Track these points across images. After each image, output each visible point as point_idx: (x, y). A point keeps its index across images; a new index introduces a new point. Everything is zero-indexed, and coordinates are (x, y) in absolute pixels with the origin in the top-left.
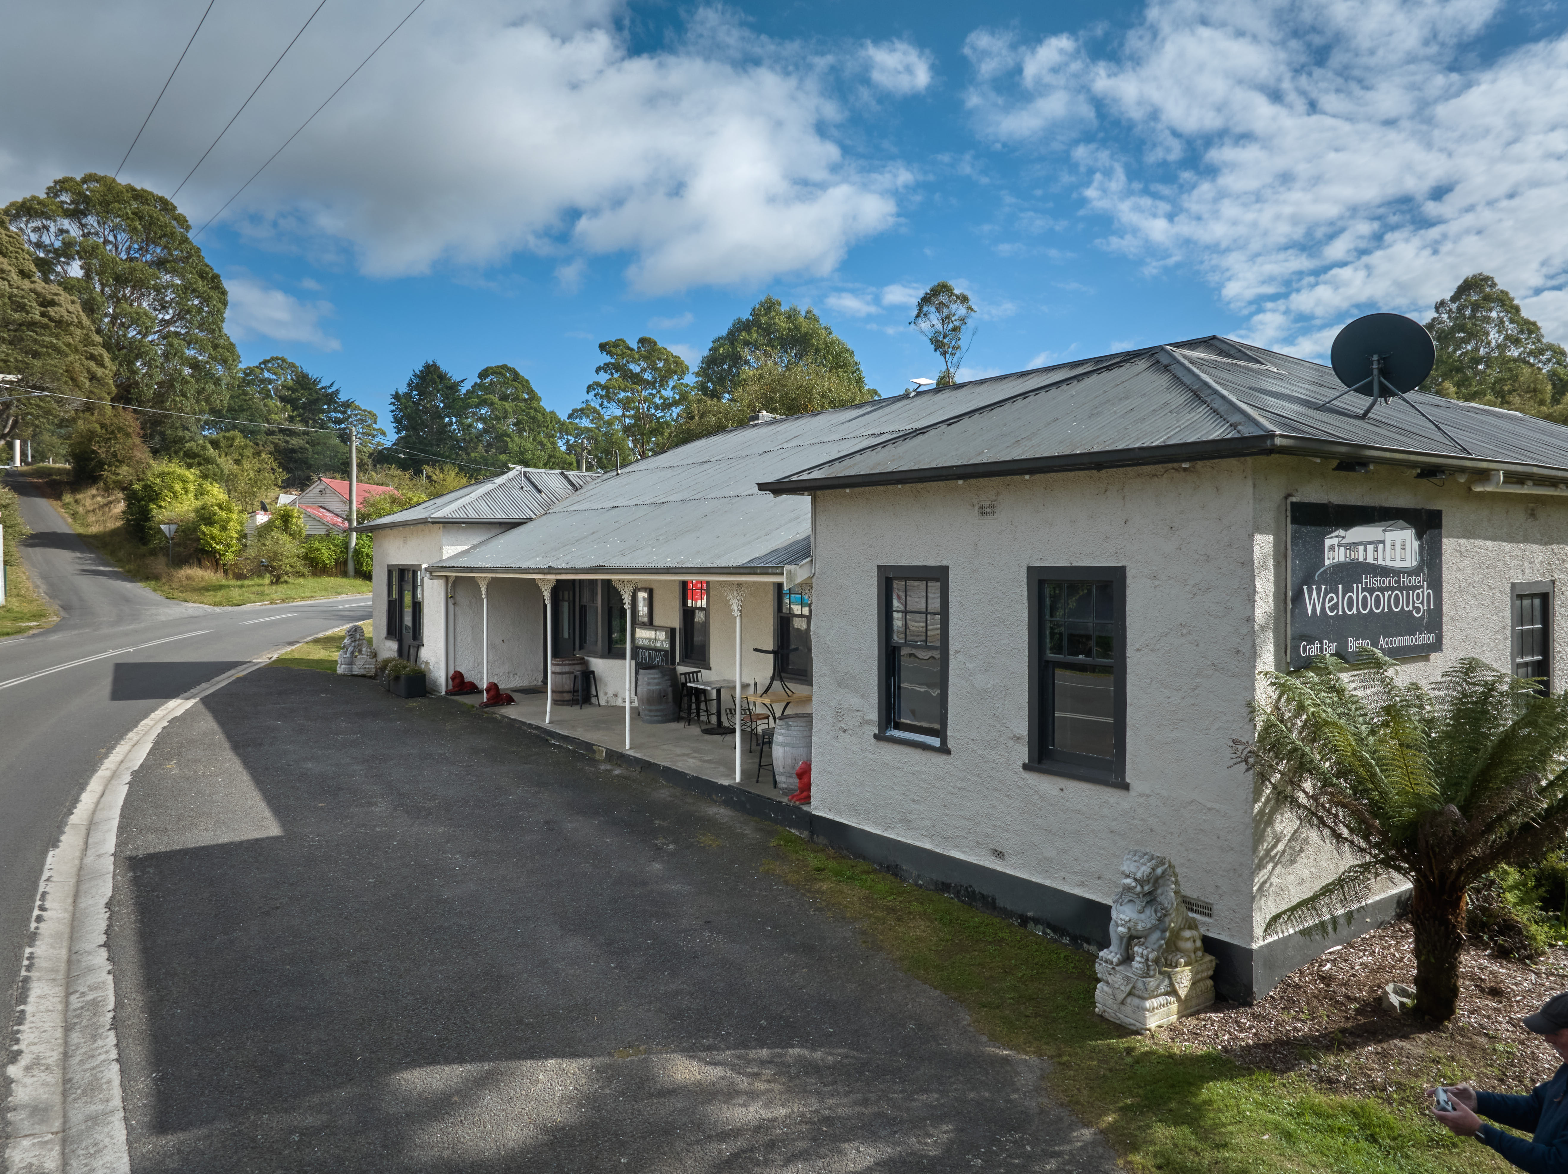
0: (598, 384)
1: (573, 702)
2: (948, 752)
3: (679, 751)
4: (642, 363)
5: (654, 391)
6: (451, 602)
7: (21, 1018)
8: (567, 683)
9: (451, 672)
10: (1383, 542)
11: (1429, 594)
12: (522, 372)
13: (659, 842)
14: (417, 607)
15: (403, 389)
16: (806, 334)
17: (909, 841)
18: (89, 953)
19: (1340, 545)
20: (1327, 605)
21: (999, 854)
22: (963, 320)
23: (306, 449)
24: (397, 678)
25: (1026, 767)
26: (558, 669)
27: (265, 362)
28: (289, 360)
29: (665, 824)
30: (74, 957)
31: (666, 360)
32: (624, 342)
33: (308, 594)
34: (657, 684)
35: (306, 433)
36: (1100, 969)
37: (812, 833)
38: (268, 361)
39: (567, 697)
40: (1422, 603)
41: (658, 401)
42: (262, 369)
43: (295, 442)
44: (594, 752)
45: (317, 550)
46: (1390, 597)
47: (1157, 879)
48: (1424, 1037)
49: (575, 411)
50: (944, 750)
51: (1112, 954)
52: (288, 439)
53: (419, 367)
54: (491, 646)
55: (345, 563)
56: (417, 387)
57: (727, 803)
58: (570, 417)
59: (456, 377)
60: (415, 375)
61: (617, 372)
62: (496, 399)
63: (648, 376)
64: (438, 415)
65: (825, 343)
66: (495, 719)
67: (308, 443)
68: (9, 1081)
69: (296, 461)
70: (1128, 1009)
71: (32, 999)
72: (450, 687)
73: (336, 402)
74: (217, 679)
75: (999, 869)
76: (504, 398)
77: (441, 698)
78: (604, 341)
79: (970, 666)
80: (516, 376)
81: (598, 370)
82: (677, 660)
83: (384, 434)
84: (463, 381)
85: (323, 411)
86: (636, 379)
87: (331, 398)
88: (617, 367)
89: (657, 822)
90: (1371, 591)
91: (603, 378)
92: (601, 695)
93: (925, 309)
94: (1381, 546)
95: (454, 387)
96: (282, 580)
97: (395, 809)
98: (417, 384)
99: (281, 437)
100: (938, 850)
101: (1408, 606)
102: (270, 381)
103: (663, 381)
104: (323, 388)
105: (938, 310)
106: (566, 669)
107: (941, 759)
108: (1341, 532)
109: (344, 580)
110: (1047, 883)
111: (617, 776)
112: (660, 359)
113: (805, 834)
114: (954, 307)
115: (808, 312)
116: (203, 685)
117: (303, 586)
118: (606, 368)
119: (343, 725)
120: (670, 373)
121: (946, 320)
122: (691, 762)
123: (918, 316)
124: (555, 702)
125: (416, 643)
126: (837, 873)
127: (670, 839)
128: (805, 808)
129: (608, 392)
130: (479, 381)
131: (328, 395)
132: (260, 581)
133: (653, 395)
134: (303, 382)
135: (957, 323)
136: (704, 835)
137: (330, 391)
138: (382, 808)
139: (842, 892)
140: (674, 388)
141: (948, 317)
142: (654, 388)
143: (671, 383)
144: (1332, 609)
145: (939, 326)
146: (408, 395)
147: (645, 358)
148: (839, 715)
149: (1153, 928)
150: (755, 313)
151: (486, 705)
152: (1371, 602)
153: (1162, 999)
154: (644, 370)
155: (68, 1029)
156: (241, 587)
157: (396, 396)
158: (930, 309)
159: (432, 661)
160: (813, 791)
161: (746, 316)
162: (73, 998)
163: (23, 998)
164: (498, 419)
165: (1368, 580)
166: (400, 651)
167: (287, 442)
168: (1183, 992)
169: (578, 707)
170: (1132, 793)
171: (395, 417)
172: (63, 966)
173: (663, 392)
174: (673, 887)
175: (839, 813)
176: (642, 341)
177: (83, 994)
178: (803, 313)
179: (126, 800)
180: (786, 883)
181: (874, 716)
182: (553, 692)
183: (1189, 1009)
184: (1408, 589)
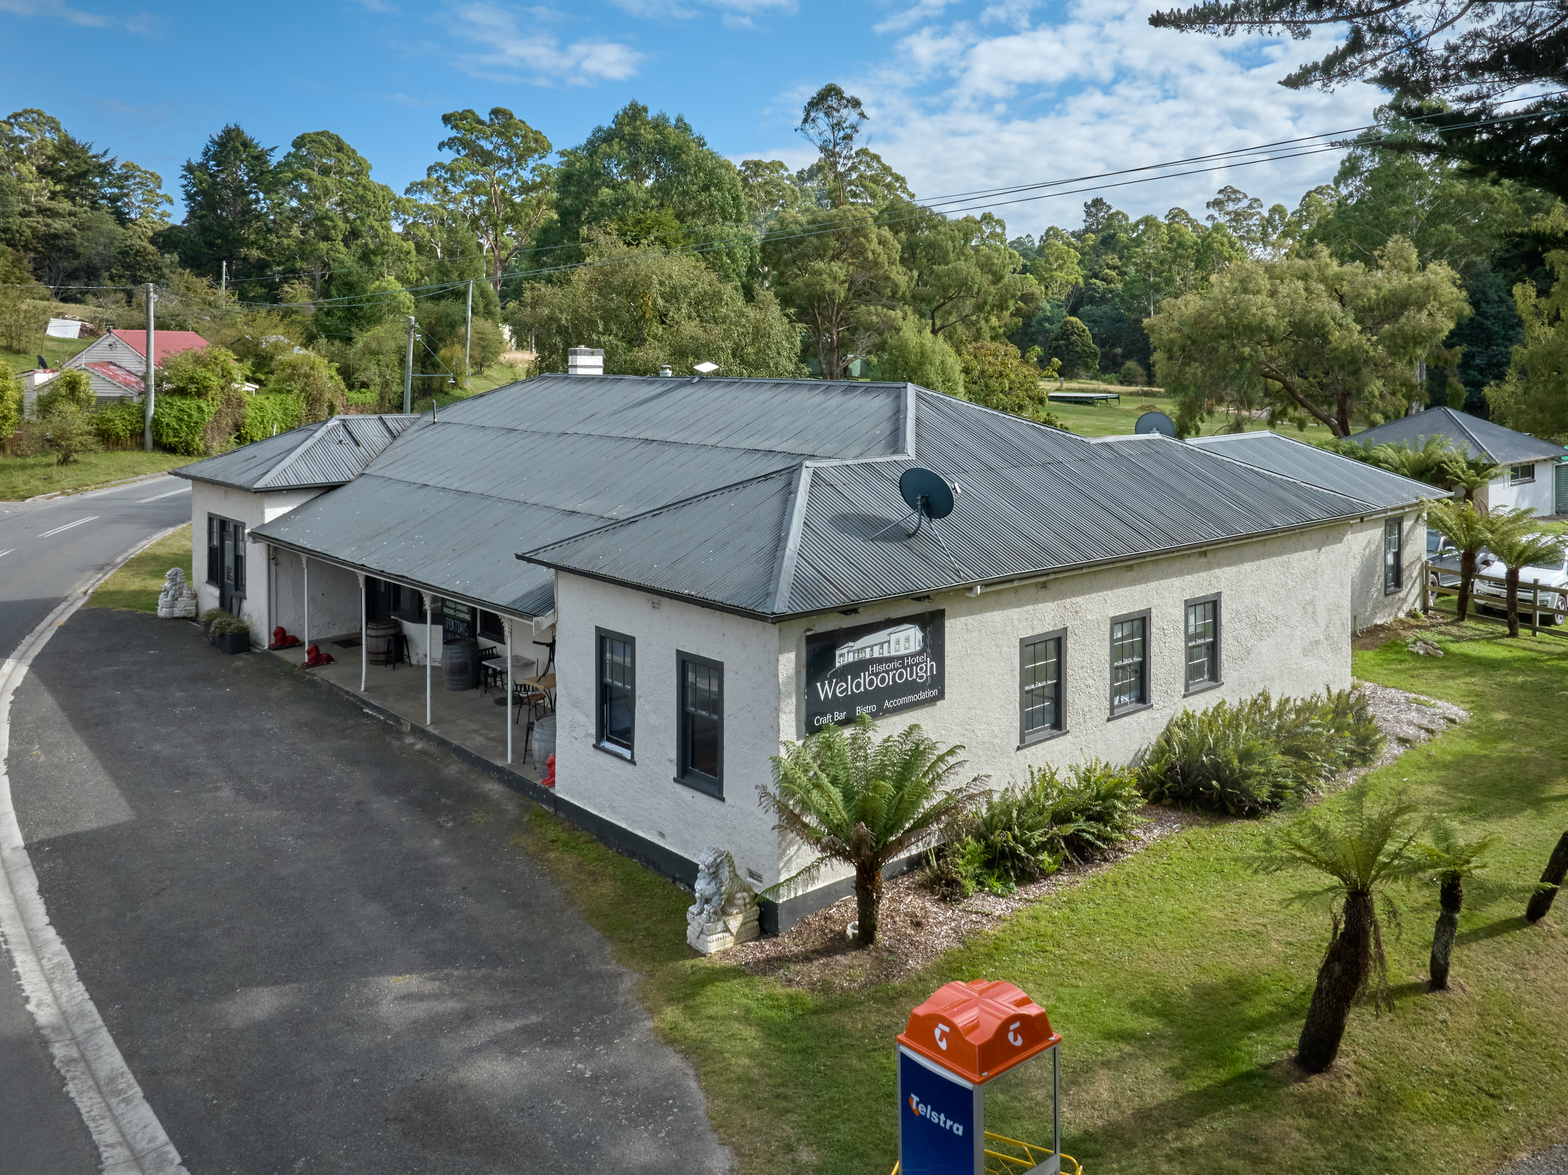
0: (442, 166)
1: (386, 663)
2: (634, 763)
3: (471, 726)
4: (494, 139)
5: (510, 172)
6: (272, 563)
7: (18, 977)
8: (382, 645)
9: (274, 629)
10: (889, 642)
11: (932, 666)
12: (347, 140)
13: (441, 820)
14: (239, 561)
15: (197, 159)
16: (675, 147)
17: (613, 821)
18: (42, 930)
19: (848, 652)
20: (837, 691)
21: (662, 835)
22: (854, 128)
23: (73, 234)
24: (222, 635)
25: (675, 780)
26: (373, 633)
27: (16, 116)
28: (48, 114)
29: (448, 802)
30: (31, 933)
31: (524, 137)
32: (473, 113)
33: (102, 478)
34: (460, 657)
35: (72, 214)
36: (689, 916)
37: (556, 809)
38: (20, 115)
39: (382, 657)
40: (926, 672)
41: (514, 183)
42: (11, 125)
43: (59, 225)
44: (401, 724)
45: (110, 421)
46: (894, 675)
47: (718, 865)
48: (854, 953)
49: (413, 185)
50: (632, 762)
51: (693, 909)
52: (49, 221)
53: (217, 132)
54: (311, 600)
55: (142, 434)
56: (214, 157)
57: (501, 780)
58: (407, 191)
59: (265, 145)
60: (213, 142)
61: (464, 148)
62: (315, 174)
63: (503, 153)
64: (240, 192)
65: (696, 159)
66: (314, 681)
67: (75, 226)
68: (31, 1014)
69: (60, 250)
70: (700, 941)
71: (18, 963)
72: (273, 642)
73: (111, 175)
74: (39, 628)
75: (662, 845)
76: (325, 171)
77: (264, 654)
78: (449, 111)
79: (647, 707)
80: (340, 147)
81: (441, 146)
82: (478, 631)
83: (171, 202)
84: (272, 150)
85: (94, 186)
86: (487, 159)
87: (104, 170)
88: (465, 144)
89: (443, 800)
90: (877, 675)
91: (448, 156)
92: (412, 655)
93: (813, 114)
94: (886, 645)
95: (260, 158)
96: (71, 459)
97: (237, 793)
98: (215, 153)
99: (40, 218)
100: (630, 829)
101: (911, 676)
102: (22, 140)
103: (521, 159)
104: (94, 157)
105: (827, 115)
106: (381, 633)
107: (630, 767)
108: (851, 644)
109: (141, 454)
110: (686, 856)
111: (419, 751)
112: (516, 135)
113: (552, 810)
114: (844, 112)
115: (679, 120)
116: (28, 639)
117: (96, 466)
118: (450, 143)
119: (179, 694)
120: (530, 151)
121: (837, 126)
122: (479, 740)
123: (805, 121)
124: (372, 662)
125: (239, 593)
126: (566, 844)
127: (450, 817)
128: (551, 790)
129: (452, 175)
130: (293, 150)
131: (100, 165)
132: (46, 460)
133: (510, 177)
134: (67, 148)
135: (849, 131)
136: (476, 812)
137: (103, 161)
138: (226, 793)
139: (563, 860)
140: (533, 170)
141: (838, 124)
142: (510, 167)
143: (531, 164)
144: (841, 693)
145: (829, 135)
146: (203, 166)
147: (500, 134)
148: (572, 727)
149: (714, 894)
150: (618, 120)
151: (308, 666)
152: (877, 681)
153: (720, 935)
154: (497, 148)
155: (50, 982)
156: (23, 467)
157: (189, 168)
158: (819, 114)
159: (255, 615)
160: (557, 778)
161: (608, 123)
162: (44, 962)
163: (12, 964)
164: (317, 198)
165: (875, 668)
166: (222, 598)
167: (48, 225)
168: (734, 931)
169: (390, 667)
170: (726, 804)
171: (187, 193)
172: (27, 940)
173: (521, 172)
174: (446, 860)
175: (573, 797)
176: (495, 112)
177: (50, 959)
178: (673, 122)
179: (12, 792)
180: (526, 853)
181: (593, 731)
182: (368, 652)
183: (741, 938)
184: (911, 667)
